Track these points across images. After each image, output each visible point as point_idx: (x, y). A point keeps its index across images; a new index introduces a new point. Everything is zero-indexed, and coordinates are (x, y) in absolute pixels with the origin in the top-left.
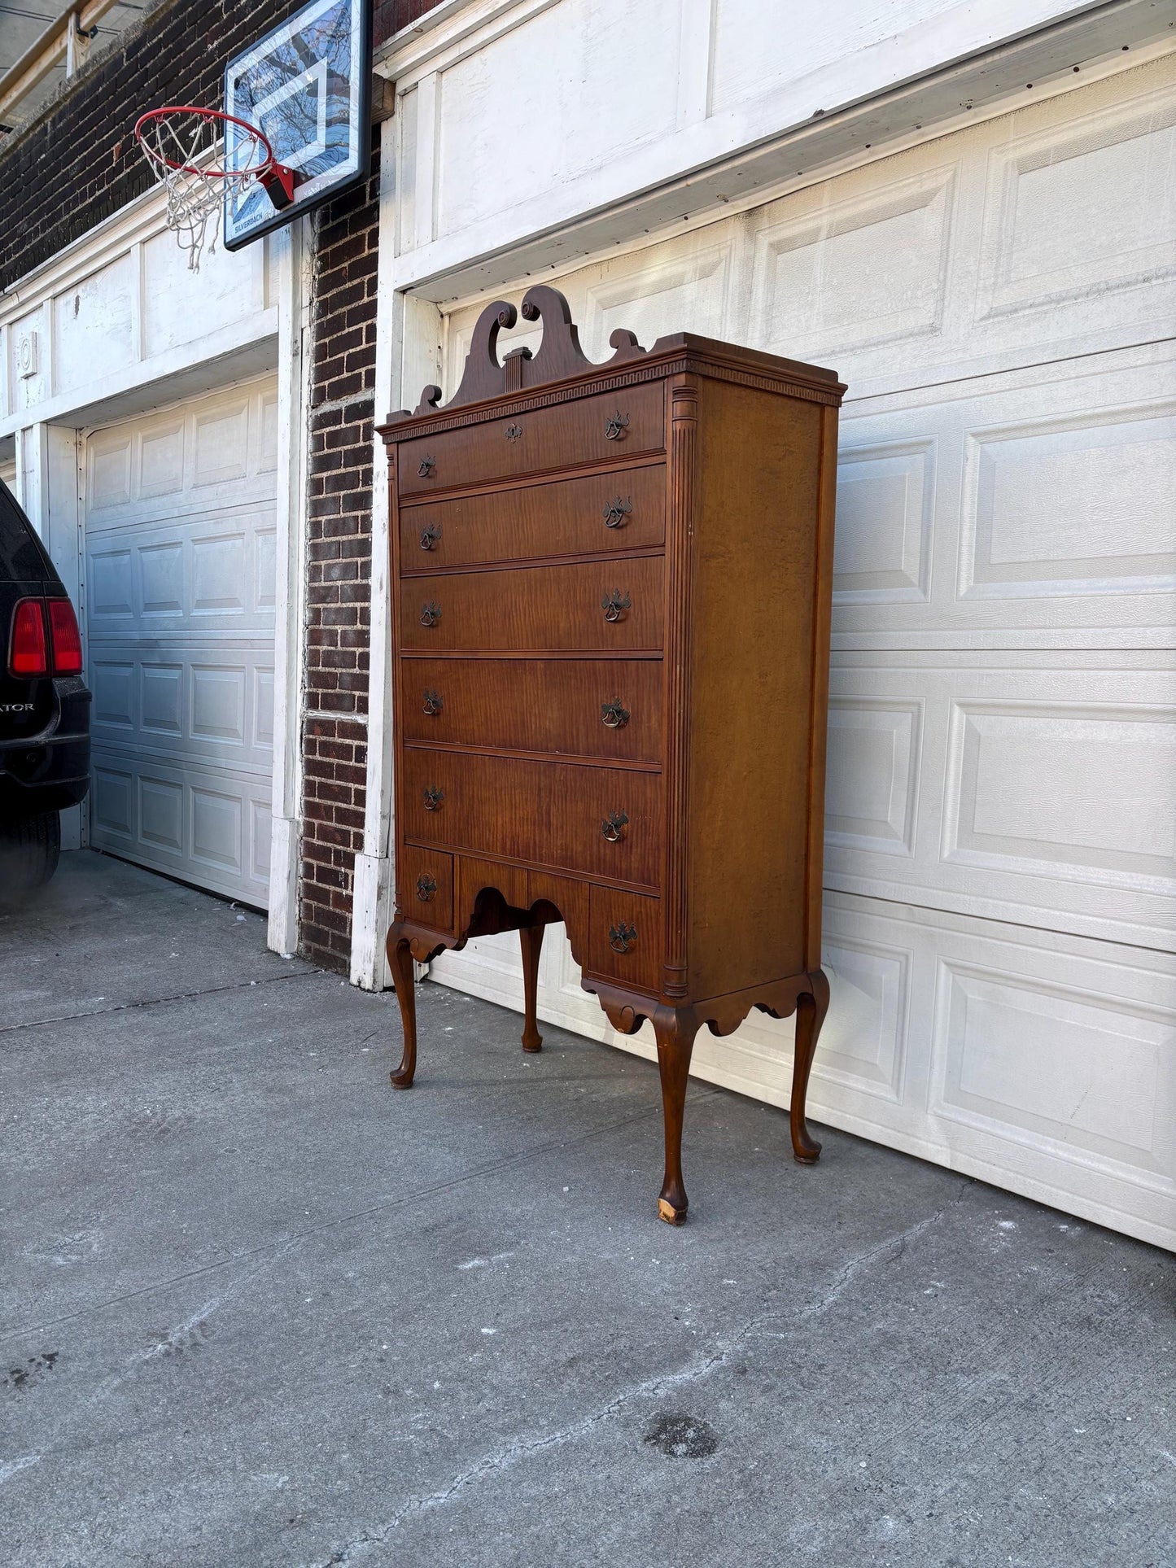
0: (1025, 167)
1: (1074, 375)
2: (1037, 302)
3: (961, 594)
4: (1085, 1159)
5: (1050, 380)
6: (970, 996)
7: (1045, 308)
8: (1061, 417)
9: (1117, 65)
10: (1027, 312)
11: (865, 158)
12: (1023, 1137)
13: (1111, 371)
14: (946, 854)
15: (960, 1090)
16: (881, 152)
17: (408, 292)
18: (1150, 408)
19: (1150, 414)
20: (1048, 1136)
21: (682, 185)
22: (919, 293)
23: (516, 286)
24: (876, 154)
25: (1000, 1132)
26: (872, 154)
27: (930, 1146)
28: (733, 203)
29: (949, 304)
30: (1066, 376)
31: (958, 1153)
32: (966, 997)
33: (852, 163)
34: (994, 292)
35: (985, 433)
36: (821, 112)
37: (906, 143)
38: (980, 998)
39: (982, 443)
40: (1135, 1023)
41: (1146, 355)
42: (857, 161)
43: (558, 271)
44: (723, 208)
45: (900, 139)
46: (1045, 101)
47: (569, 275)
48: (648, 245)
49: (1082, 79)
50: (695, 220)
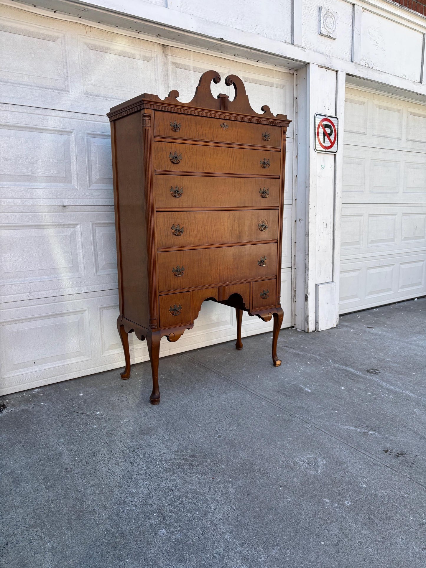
9: (263, 65)
11: (205, 52)
16: (209, 53)
21: (163, 28)
23: (20, 6)
26: (207, 52)
28: (159, 39)
33: (201, 51)
37: (217, 55)
42: (202, 51)
43: (57, 16)
44: (154, 38)
45: (216, 53)
46: (249, 65)
47: (64, 21)
48: (115, 32)
49: (257, 64)
50: (141, 36)
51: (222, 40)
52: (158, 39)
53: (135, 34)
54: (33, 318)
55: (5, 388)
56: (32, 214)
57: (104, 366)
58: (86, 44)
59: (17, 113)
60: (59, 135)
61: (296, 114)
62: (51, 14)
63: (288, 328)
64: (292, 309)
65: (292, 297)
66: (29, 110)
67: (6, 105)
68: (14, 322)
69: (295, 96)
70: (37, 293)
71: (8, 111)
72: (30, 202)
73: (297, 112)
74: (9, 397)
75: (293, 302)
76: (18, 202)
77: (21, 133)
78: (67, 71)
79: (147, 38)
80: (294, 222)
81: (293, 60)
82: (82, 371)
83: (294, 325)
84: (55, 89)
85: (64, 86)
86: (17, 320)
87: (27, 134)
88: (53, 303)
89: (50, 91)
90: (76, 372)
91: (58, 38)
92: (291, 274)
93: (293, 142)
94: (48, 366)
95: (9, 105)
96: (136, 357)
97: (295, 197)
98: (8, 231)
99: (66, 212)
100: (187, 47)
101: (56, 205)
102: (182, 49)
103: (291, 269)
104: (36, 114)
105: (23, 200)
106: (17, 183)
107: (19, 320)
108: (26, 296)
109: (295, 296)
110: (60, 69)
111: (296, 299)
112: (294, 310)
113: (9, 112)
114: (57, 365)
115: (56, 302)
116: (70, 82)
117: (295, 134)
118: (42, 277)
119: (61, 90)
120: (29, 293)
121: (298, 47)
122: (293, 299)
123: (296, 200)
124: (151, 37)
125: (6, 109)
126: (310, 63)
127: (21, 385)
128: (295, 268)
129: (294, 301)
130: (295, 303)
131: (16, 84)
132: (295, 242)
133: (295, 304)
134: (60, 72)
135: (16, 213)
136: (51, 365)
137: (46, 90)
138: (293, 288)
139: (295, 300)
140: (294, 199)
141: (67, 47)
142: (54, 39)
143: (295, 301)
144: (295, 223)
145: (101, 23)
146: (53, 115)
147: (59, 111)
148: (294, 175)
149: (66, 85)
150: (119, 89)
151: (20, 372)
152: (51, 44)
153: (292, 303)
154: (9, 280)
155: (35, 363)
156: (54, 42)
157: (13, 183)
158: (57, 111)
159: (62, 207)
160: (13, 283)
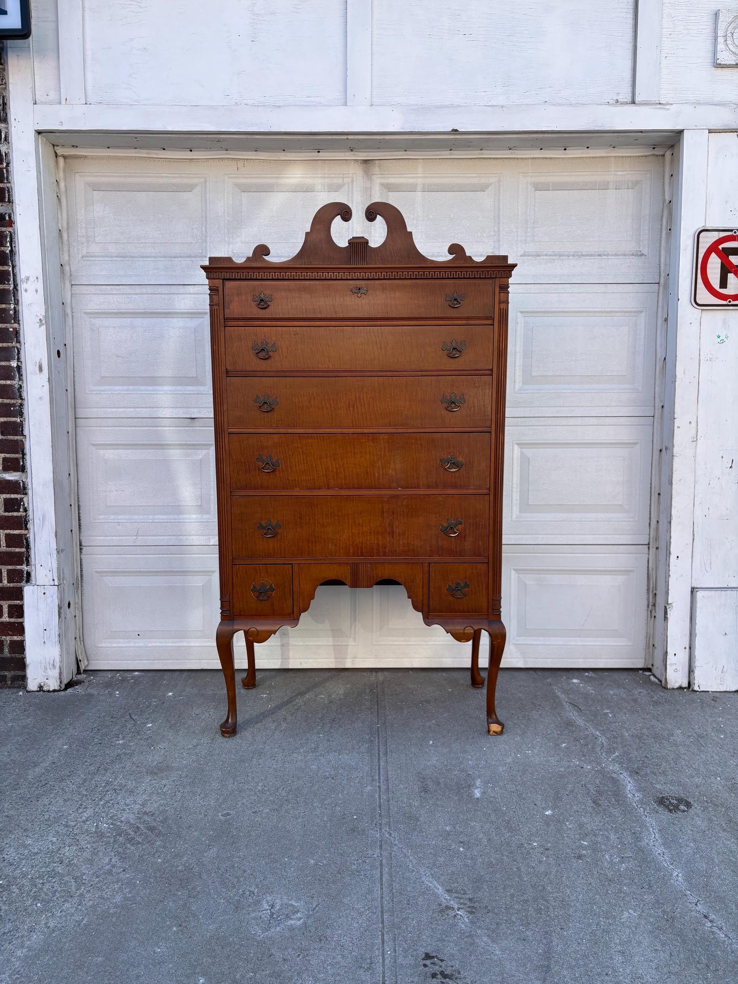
0: (538, 187)
1: (570, 292)
2: (549, 254)
3: (516, 390)
4: (590, 642)
5: (559, 292)
6: (527, 583)
7: (554, 258)
8: (565, 310)
9: (582, 153)
10: (545, 257)
12: (559, 641)
13: (587, 293)
14: (514, 517)
15: (526, 629)
16: (457, 155)
17: (43, 134)
18: (605, 312)
19: (604, 314)
20: (571, 637)
21: (345, 137)
22: (485, 235)
23: (147, 153)
24: (453, 155)
25: (548, 643)
26: (451, 154)
27: (513, 660)
28: (356, 153)
29: (503, 244)
30: (567, 291)
31: (528, 659)
32: (526, 584)
34: (525, 244)
35: (527, 312)
36: (456, 130)
37: (474, 155)
38: (533, 583)
39: (524, 317)
40: (608, 578)
41: (602, 288)
43: (195, 155)
44: (347, 154)
45: (469, 152)
46: (546, 158)
47: (205, 160)
48: (282, 159)
49: (566, 154)
50: (324, 155)
51: (455, 131)
52: (354, 154)
53: (314, 155)
54: (139, 572)
55: (97, 660)
56: (147, 428)
57: (239, 661)
58: (236, 185)
59: (134, 296)
60: (189, 319)
61: (667, 233)
62: (187, 155)
63: (638, 669)
64: (648, 632)
65: (648, 607)
66: (150, 289)
67: (121, 286)
68: (114, 573)
69: (667, 198)
70: (146, 537)
71: (124, 294)
72: (145, 412)
73: (670, 230)
74: (100, 674)
75: (651, 617)
76: (131, 412)
77: (138, 321)
78: (206, 228)
79: (335, 157)
80: (656, 453)
81: (642, 132)
82: (204, 661)
83: (650, 666)
84: (188, 257)
85: (200, 251)
86: (119, 572)
87: (146, 321)
88: (167, 554)
89: (180, 261)
90: (195, 661)
91: (195, 186)
92: (648, 559)
93: (657, 291)
94: (157, 643)
95: (125, 286)
96: (292, 659)
97: (661, 401)
98: (117, 451)
99: (195, 427)
100: (409, 155)
101: (181, 416)
102: (402, 160)
103: (649, 548)
104: (159, 294)
105: (137, 409)
106: (131, 388)
107: (121, 572)
108: (131, 540)
109: (654, 605)
110: (197, 228)
111: (655, 612)
112: (652, 634)
113: (124, 296)
114: (168, 644)
115: (172, 554)
116: (209, 243)
117: (663, 274)
118: (157, 517)
119: (195, 257)
120: (135, 537)
121: (648, 104)
122: (651, 612)
123: (663, 407)
124: (342, 154)
125: (120, 293)
126: (684, 130)
127: (119, 662)
128: (657, 548)
129: (653, 615)
130: (654, 620)
131: (137, 257)
132: (659, 494)
133: (654, 622)
134: (195, 232)
135: (127, 427)
136: (160, 643)
137: (174, 259)
138: (651, 589)
139: (655, 614)
140: (658, 405)
141: (208, 195)
142: (189, 188)
143: (655, 617)
144: (660, 454)
145: (259, 151)
146: (181, 292)
147: (189, 286)
148: (658, 357)
149: (203, 248)
150: (283, 241)
151: (119, 643)
152: (186, 195)
153: (649, 619)
154: (112, 517)
155: (139, 635)
156: (190, 193)
157: (125, 388)
158: (186, 286)
159: (190, 420)
160: (117, 521)
